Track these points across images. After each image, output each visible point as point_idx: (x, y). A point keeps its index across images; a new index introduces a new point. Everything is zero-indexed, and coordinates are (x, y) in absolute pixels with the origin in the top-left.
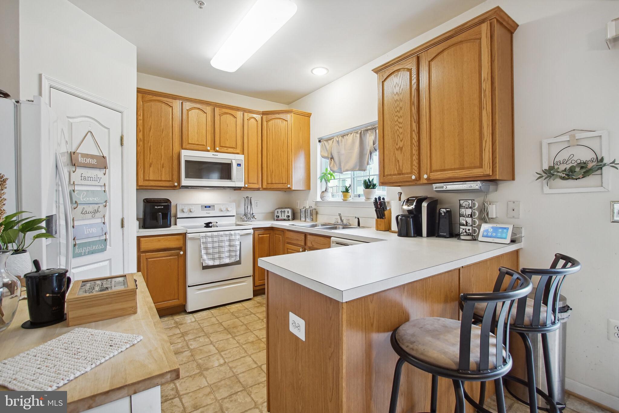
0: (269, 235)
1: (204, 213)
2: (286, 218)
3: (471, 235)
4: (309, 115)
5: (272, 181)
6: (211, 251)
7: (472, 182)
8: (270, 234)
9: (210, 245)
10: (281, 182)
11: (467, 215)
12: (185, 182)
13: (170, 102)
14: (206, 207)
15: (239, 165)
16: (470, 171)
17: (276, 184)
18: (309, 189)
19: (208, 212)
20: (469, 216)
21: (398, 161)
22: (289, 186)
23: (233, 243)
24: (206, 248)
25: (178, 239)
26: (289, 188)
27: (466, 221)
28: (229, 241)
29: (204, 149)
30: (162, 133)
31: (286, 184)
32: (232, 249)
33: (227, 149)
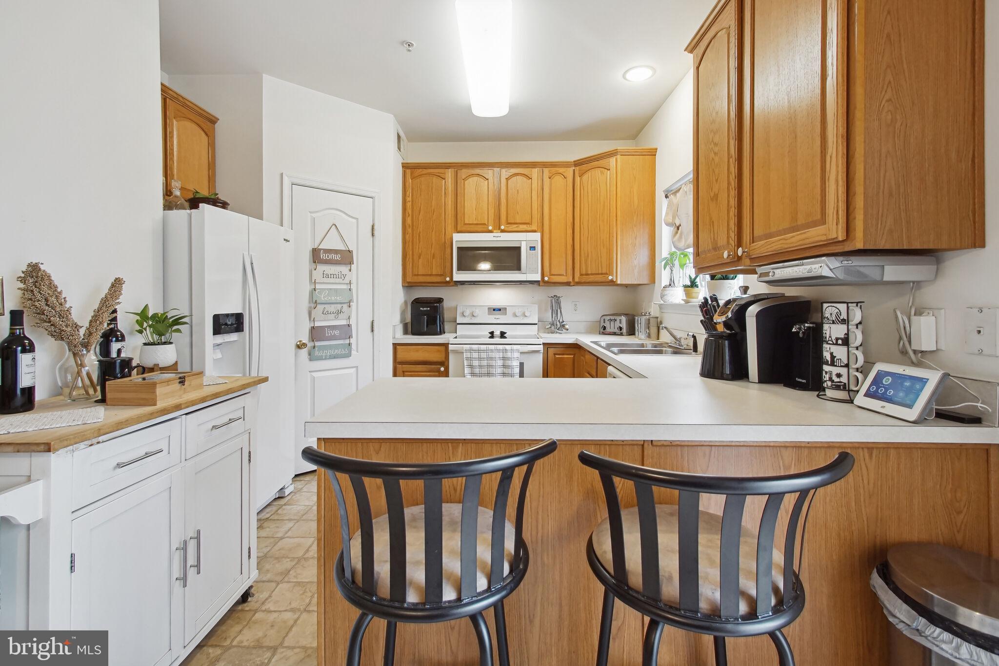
0: (572, 356)
1: (492, 319)
2: (616, 330)
3: (844, 389)
4: (653, 153)
5: (587, 270)
6: (477, 371)
7: (813, 260)
8: (574, 355)
9: (476, 363)
10: (600, 272)
11: (833, 338)
12: (458, 276)
13: (441, 173)
14: (494, 310)
15: (533, 248)
16: (805, 233)
17: (592, 274)
18: (654, 282)
19: (497, 317)
20: (840, 342)
21: (713, 222)
22: (610, 278)
23: (509, 363)
24: (471, 366)
25: (438, 351)
26: (612, 281)
27: (832, 354)
28: (503, 360)
29: (485, 230)
30: (433, 214)
31: (607, 274)
32: (506, 371)
33: (517, 227)
